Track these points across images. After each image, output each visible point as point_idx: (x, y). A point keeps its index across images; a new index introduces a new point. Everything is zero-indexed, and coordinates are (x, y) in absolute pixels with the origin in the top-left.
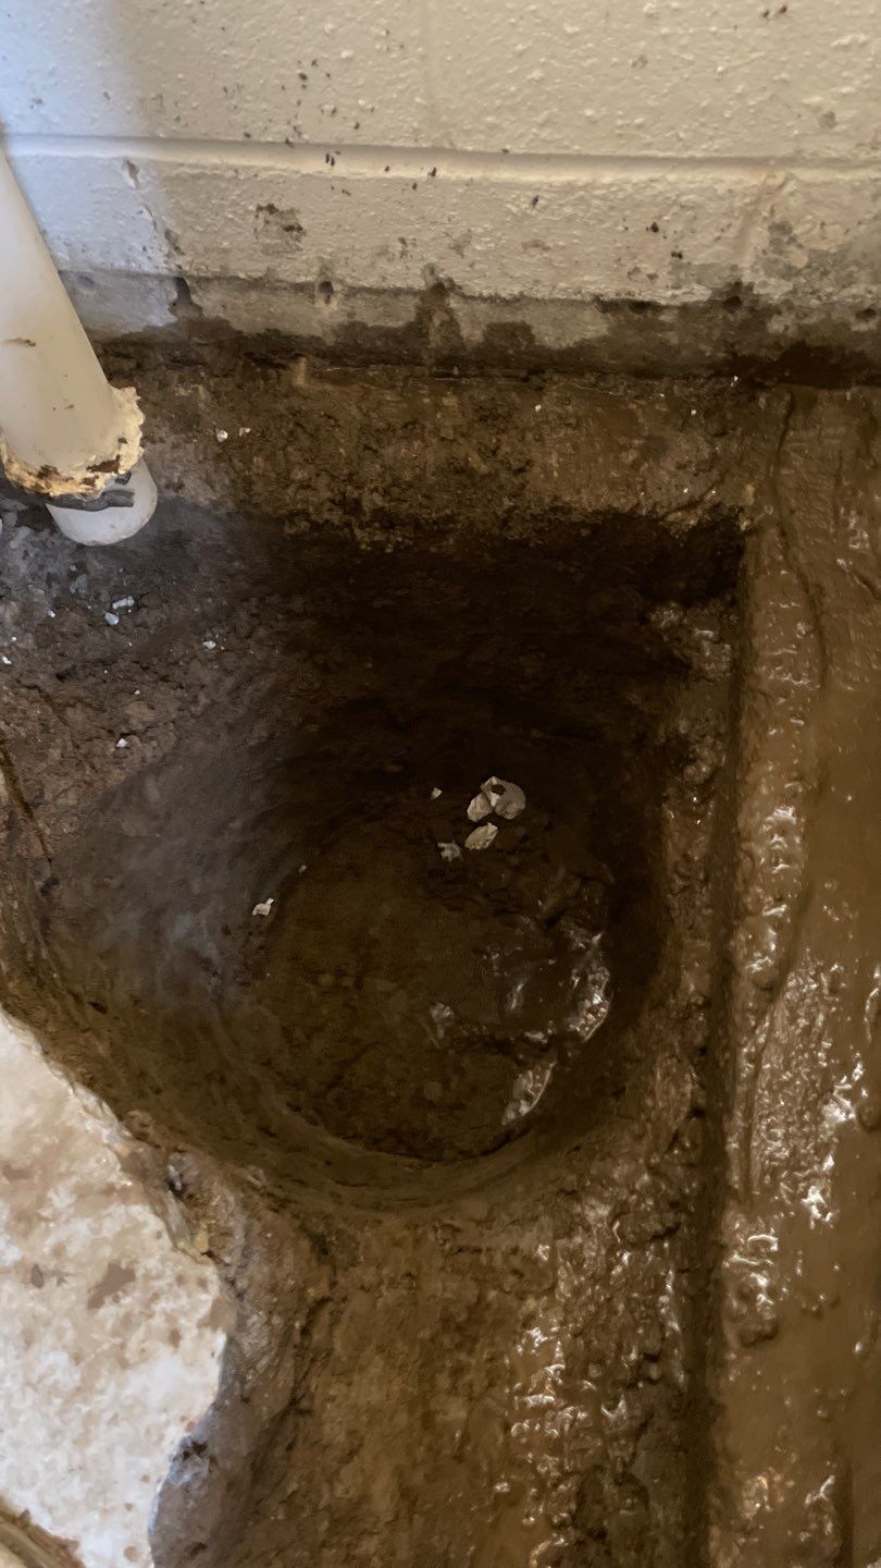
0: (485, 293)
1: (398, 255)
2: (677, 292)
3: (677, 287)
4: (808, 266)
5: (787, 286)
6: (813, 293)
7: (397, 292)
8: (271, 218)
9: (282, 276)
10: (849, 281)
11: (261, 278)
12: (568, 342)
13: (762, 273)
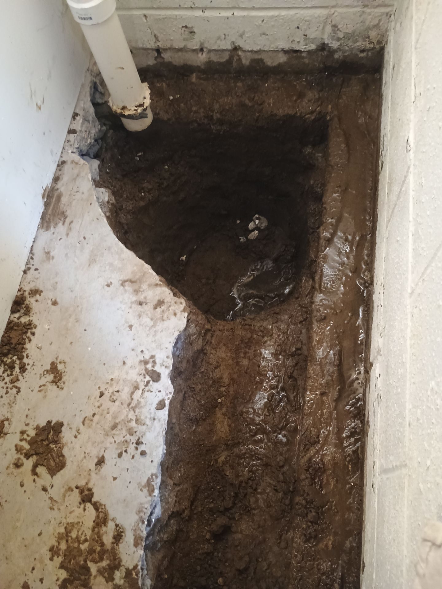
0: (249, 49)
1: (223, 39)
2: (306, 47)
3: (306, 45)
4: (344, 37)
5: (339, 44)
6: (346, 45)
7: (223, 50)
8: (186, 29)
9: (189, 47)
10: (356, 41)
11: (182, 48)
12: (275, 64)
13: (330, 40)
